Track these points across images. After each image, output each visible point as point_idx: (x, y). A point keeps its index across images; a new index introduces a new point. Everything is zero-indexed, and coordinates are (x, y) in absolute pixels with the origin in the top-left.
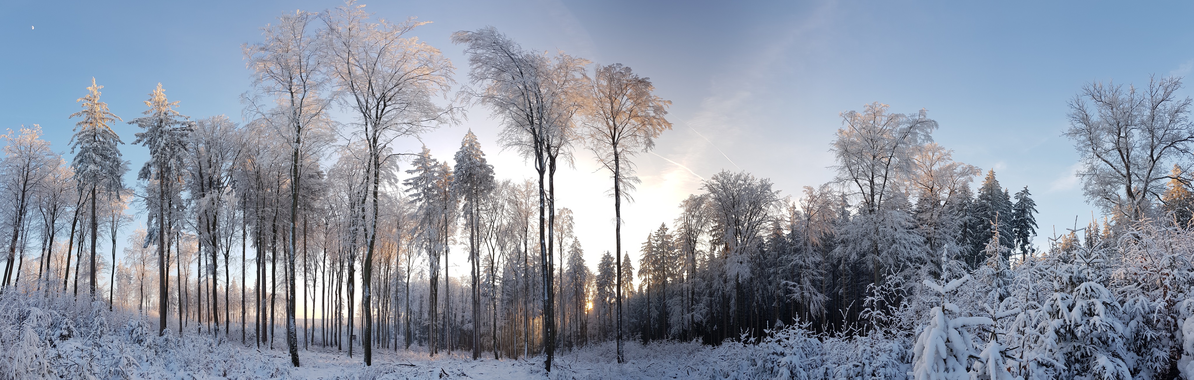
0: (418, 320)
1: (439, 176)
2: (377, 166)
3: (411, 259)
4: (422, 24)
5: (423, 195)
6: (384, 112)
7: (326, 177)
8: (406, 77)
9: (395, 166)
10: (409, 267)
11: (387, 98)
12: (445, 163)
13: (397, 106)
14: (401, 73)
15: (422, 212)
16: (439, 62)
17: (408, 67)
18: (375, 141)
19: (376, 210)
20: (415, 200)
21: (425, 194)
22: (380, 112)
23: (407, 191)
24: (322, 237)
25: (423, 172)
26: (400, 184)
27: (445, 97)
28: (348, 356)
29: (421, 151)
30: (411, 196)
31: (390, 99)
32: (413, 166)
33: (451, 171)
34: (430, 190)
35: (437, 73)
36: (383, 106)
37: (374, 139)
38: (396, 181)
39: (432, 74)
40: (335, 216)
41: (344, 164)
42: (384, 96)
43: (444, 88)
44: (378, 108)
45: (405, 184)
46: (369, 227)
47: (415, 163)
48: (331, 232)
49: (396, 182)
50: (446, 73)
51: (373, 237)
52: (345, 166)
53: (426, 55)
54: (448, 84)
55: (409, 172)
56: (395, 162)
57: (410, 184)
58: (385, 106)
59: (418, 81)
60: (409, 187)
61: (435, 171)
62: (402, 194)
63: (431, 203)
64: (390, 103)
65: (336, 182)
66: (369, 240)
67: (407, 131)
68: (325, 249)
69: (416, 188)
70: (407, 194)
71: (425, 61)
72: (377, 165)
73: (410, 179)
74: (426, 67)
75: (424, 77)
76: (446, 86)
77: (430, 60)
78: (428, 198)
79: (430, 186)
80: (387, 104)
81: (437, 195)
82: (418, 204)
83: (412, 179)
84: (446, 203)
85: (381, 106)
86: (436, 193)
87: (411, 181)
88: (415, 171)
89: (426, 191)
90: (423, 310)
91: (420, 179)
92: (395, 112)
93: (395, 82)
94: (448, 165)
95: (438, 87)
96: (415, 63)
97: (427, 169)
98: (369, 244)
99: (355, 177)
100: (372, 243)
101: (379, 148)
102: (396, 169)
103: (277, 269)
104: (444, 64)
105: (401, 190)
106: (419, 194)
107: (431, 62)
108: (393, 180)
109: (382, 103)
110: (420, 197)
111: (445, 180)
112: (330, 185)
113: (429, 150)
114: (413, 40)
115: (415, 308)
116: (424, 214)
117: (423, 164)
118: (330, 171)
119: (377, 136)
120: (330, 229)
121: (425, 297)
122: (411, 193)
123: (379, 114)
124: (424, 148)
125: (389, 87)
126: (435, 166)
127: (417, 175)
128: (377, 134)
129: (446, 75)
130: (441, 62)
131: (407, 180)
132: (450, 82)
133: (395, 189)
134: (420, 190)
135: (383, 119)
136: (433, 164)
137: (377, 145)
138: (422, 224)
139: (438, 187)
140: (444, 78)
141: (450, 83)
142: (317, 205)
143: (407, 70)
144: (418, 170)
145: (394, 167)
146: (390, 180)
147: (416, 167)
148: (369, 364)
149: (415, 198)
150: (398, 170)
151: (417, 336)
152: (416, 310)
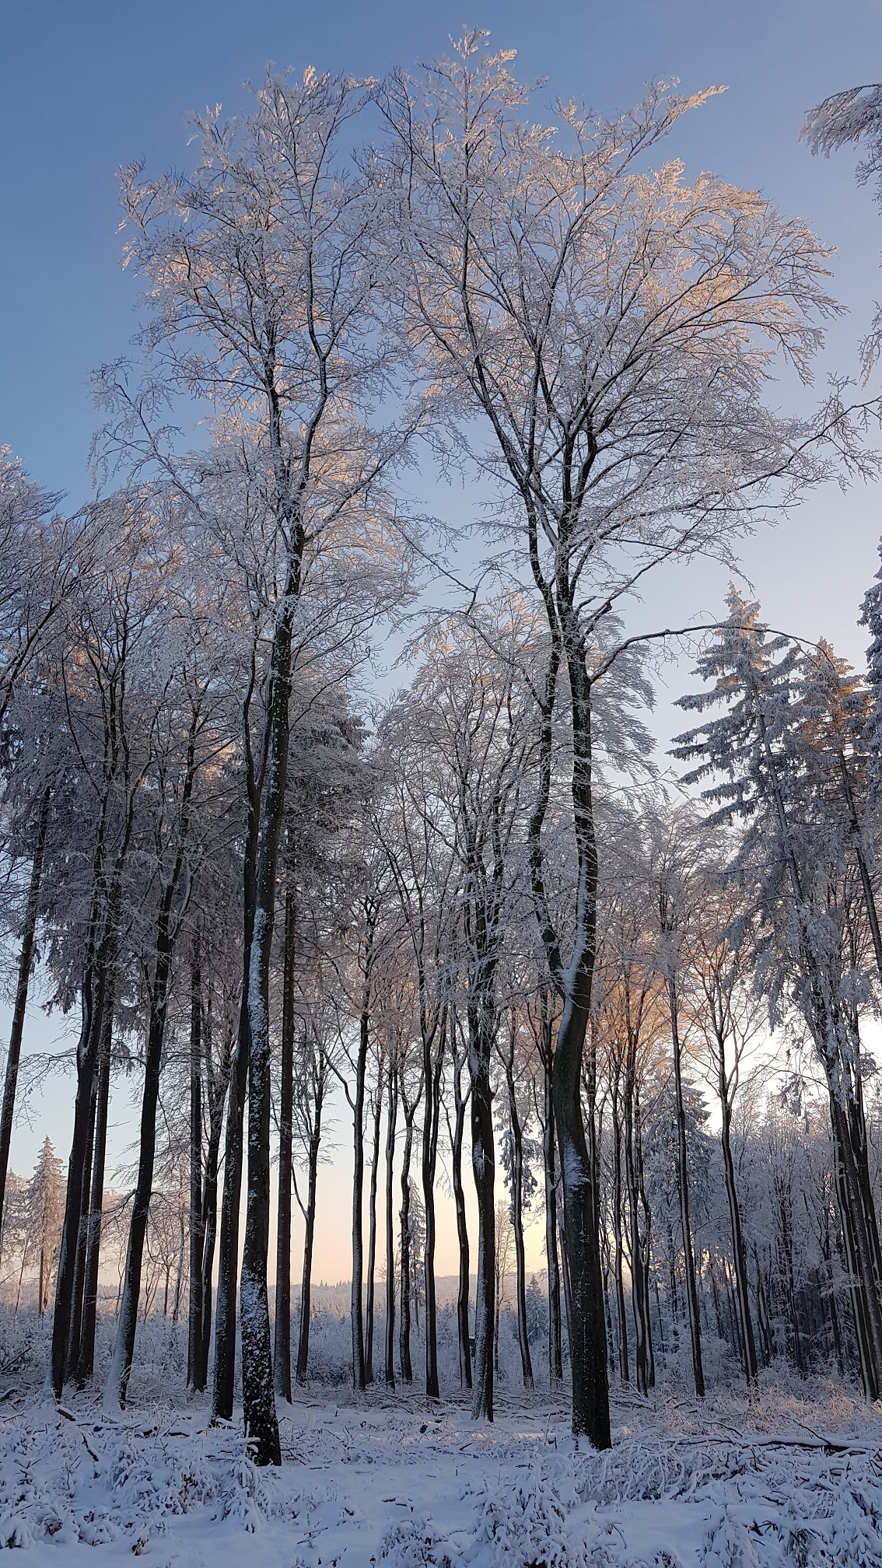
0: (778, 1276)
1: (805, 702)
2: (581, 689)
3: (729, 1043)
4: (695, 102)
5: (754, 786)
6: (592, 476)
7: (369, 743)
8: (656, 330)
9: (635, 686)
10: (722, 1075)
11: (599, 419)
12: (822, 647)
13: (641, 445)
14: (637, 312)
15: (760, 854)
16: (767, 241)
17: (660, 287)
18: (567, 593)
19: (589, 860)
20: (726, 813)
21: (761, 781)
22: (575, 474)
23: (690, 778)
24: (353, 972)
25: (742, 695)
26: (659, 756)
27: (805, 377)
28: (476, 1415)
29: (724, 614)
30: (709, 794)
31: (607, 423)
32: (700, 677)
33: (850, 674)
34: (778, 762)
35: (764, 285)
36: (585, 452)
37: (563, 580)
38: (645, 743)
39: (745, 294)
40: (403, 891)
41: (441, 690)
42: (586, 411)
43: (794, 340)
44: (568, 459)
45: (681, 754)
46: (567, 923)
47: (708, 668)
48: (388, 951)
49: (647, 750)
50: (794, 281)
51: (588, 958)
52: (443, 699)
53: (721, 225)
54: (807, 324)
55: (689, 702)
56: (637, 673)
57: (700, 749)
58: (594, 450)
59: (705, 334)
60: (696, 762)
61: (787, 686)
62: (672, 791)
63: (791, 816)
64: (606, 437)
65: (412, 759)
66: (568, 975)
67: (687, 536)
68: (365, 1018)
69: (723, 765)
70: (695, 790)
71: (720, 248)
72: (581, 685)
73: (696, 732)
74: (727, 269)
75: (720, 313)
76: (802, 331)
77: (735, 244)
78: (780, 796)
79: (777, 747)
80: (599, 441)
81: (809, 780)
82: (740, 823)
83: (704, 730)
84: (852, 807)
85: (580, 454)
86: (802, 772)
87: (702, 739)
88: (710, 698)
89: (764, 770)
90: (797, 1237)
91: (733, 724)
92: (632, 470)
93: (621, 351)
94: (837, 654)
95: (771, 343)
96: (686, 265)
97: (756, 683)
98: (569, 987)
99: (481, 737)
100: (583, 983)
101: (584, 615)
102: (639, 696)
103: (165, 1093)
104: (784, 243)
105: (669, 777)
106: (742, 787)
107: (741, 246)
108: (630, 744)
109: (582, 438)
110: (746, 797)
111: (834, 716)
112: (386, 772)
113: (757, 606)
114: (668, 176)
115: (761, 1230)
116: (770, 859)
117: (740, 666)
118: (388, 719)
119: (573, 569)
120: (385, 942)
121: (796, 1185)
122: (708, 782)
123: (574, 483)
124: (733, 600)
125: (603, 374)
126: (789, 663)
127: (720, 710)
128: (574, 562)
129: (795, 290)
130: (769, 241)
131: (687, 737)
132: (814, 310)
133: (644, 777)
134: (741, 769)
135: (589, 501)
136: (778, 657)
137: (576, 603)
138: (765, 903)
139: (811, 748)
140: (788, 302)
141: (814, 317)
142: (336, 849)
143: (663, 298)
144: (724, 690)
145: (630, 691)
146: (619, 742)
147: (711, 684)
148: (601, 1439)
149: (727, 802)
150: (650, 702)
151: (780, 1338)
152: (762, 1240)
